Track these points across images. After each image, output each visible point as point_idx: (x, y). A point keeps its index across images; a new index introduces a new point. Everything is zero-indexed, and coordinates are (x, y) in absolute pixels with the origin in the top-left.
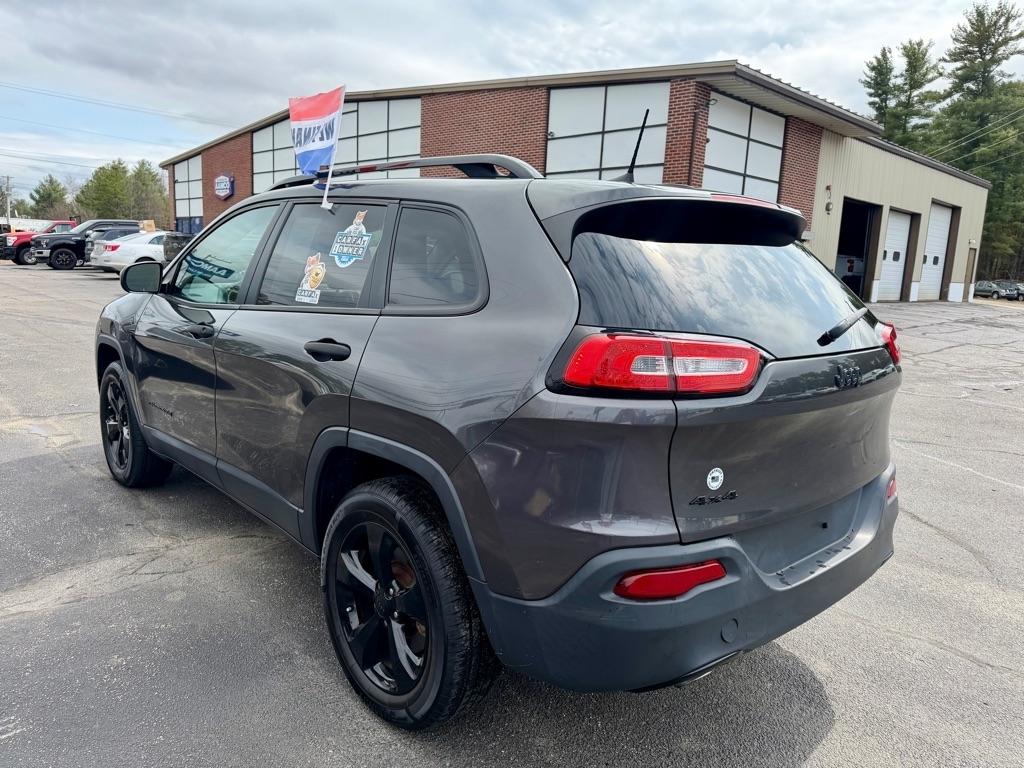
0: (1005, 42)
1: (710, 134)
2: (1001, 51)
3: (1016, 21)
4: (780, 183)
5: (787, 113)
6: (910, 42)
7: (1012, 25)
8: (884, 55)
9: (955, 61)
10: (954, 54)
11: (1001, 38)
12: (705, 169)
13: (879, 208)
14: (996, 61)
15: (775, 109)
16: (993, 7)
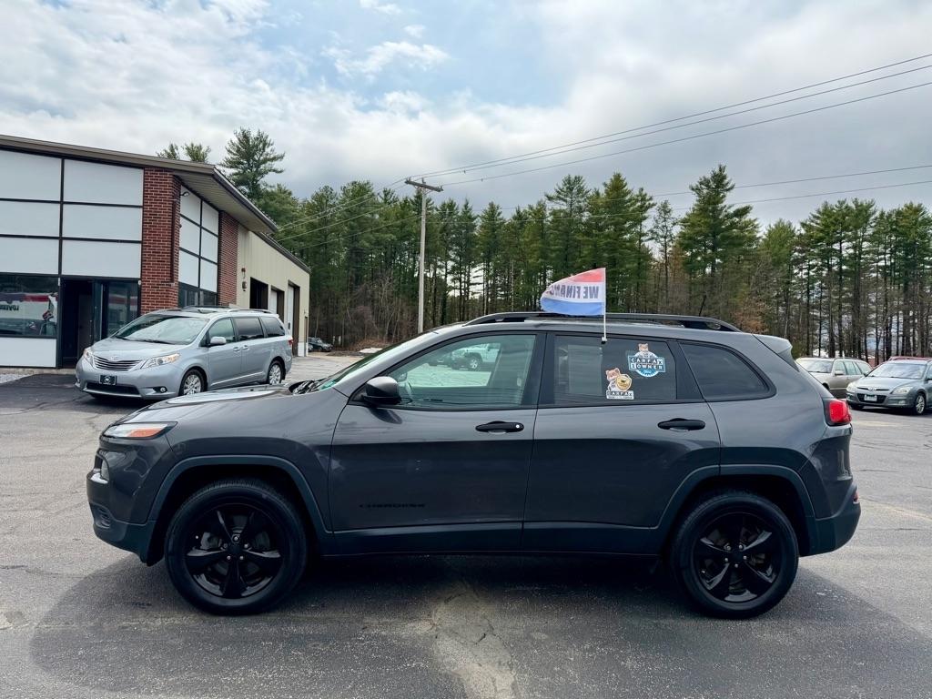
0: (265, 161)
1: (182, 221)
2: (262, 167)
3: (270, 147)
4: (219, 264)
5: (222, 207)
6: (192, 145)
7: (268, 150)
8: (172, 150)
9: (231, 167)
10: (230, 162)
11: (262, 158)
12: (180, 252)
13: (267, 285)
14: (262, 174)
15: (215, 204)
16: (254, 134)
